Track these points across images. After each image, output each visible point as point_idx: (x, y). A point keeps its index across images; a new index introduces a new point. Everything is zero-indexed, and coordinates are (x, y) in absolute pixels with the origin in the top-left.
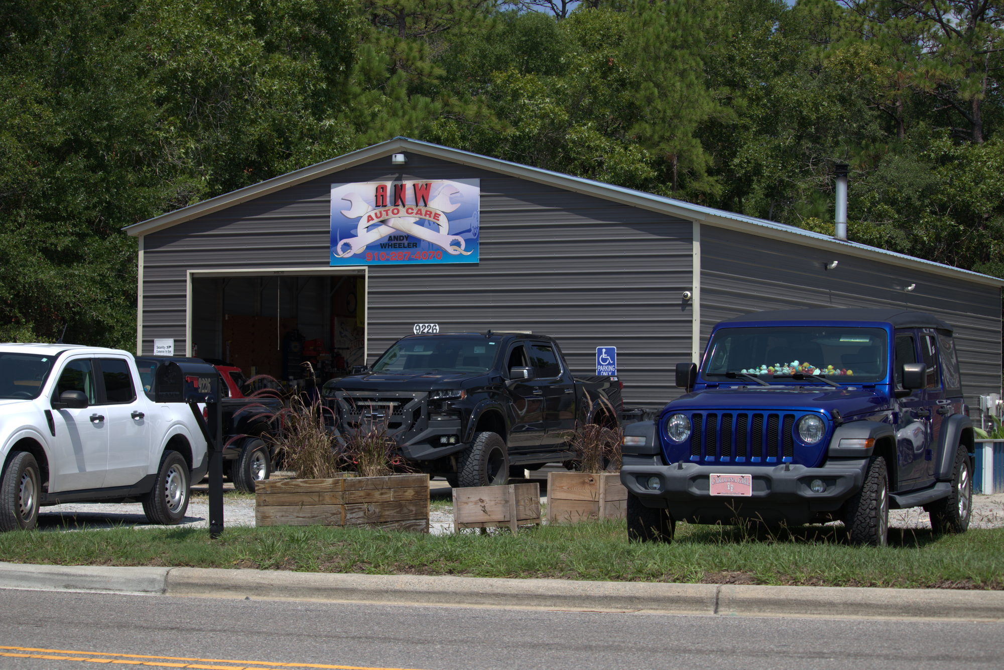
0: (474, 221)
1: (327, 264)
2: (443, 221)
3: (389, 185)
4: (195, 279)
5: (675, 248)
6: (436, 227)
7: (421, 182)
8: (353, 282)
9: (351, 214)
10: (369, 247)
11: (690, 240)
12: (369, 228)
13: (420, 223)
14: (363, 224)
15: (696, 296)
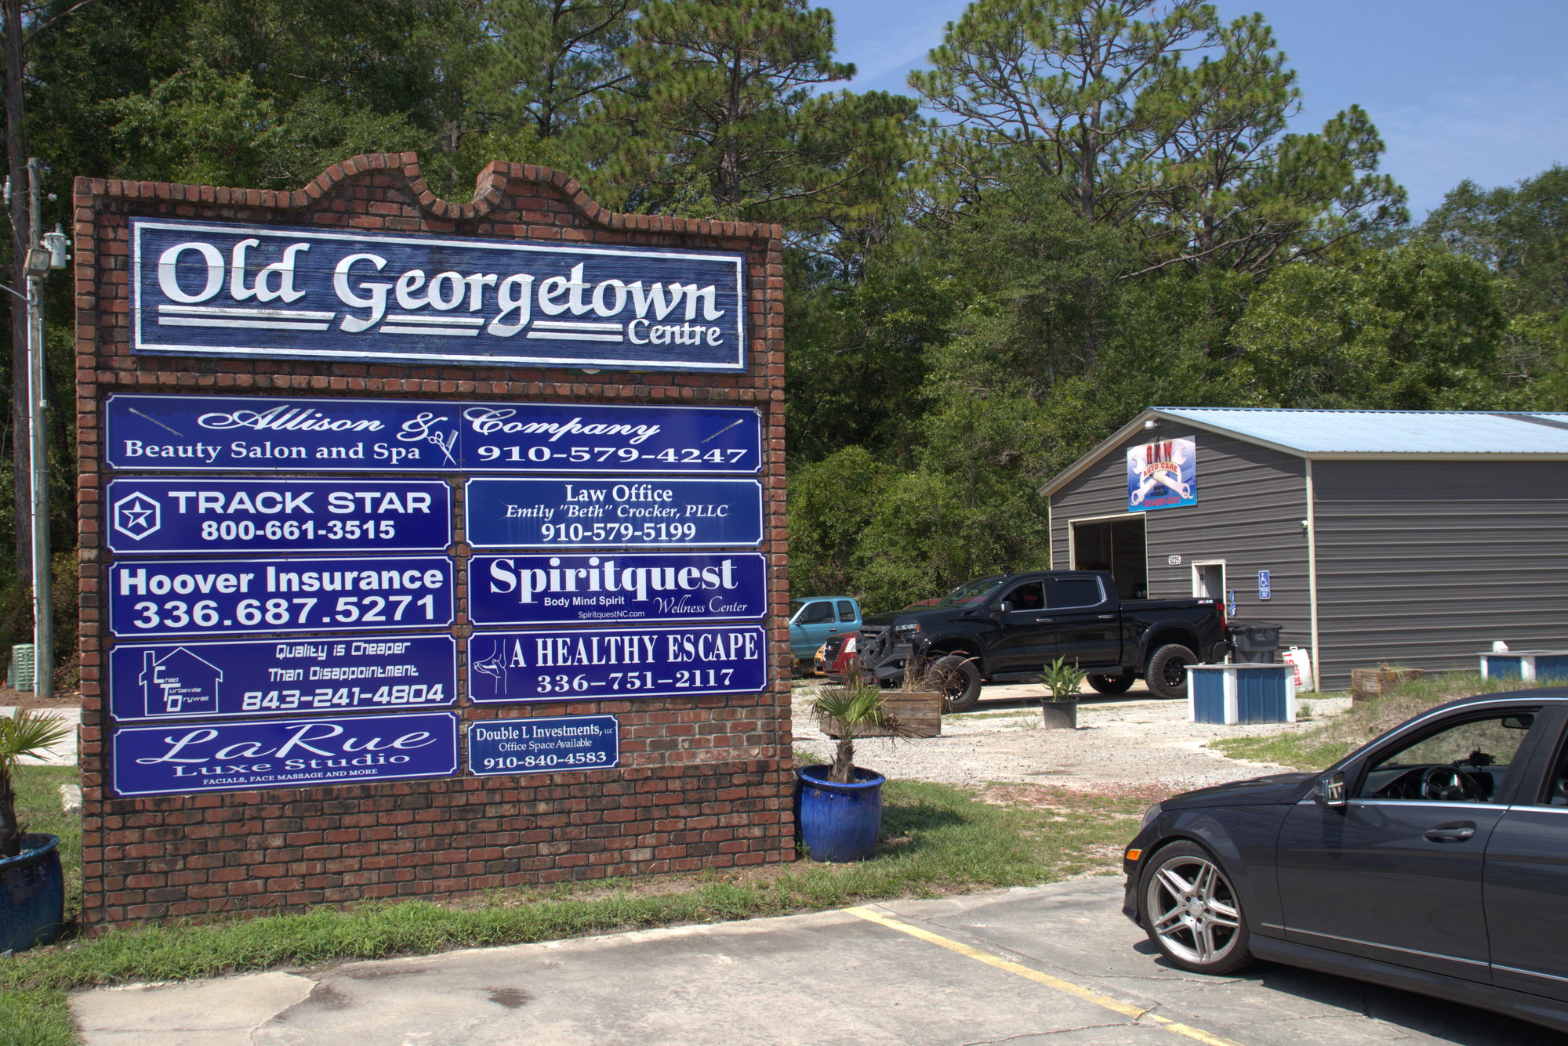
0: (1192, 472)
1: (1126, 511)
2: (1179, 472)
3: (1153, 445)
4: (1076, 527)
5: (1292, 484)
6: (1174, 477)
7: (1167, 441)
8: (1138, 523)
9: (1137, 471)
10: (1147, 496)
11: (1304, 476)
12: (1146, 481)
13: (1168, 475)
14: (1142, 478)
15: (1309, 523)
